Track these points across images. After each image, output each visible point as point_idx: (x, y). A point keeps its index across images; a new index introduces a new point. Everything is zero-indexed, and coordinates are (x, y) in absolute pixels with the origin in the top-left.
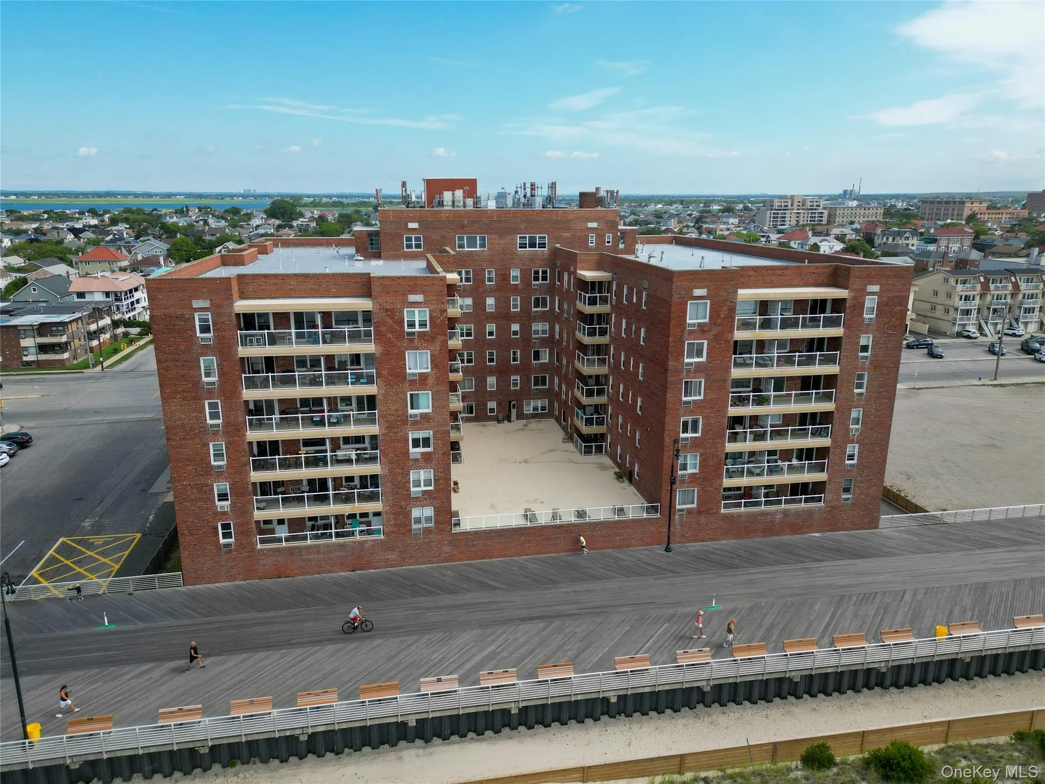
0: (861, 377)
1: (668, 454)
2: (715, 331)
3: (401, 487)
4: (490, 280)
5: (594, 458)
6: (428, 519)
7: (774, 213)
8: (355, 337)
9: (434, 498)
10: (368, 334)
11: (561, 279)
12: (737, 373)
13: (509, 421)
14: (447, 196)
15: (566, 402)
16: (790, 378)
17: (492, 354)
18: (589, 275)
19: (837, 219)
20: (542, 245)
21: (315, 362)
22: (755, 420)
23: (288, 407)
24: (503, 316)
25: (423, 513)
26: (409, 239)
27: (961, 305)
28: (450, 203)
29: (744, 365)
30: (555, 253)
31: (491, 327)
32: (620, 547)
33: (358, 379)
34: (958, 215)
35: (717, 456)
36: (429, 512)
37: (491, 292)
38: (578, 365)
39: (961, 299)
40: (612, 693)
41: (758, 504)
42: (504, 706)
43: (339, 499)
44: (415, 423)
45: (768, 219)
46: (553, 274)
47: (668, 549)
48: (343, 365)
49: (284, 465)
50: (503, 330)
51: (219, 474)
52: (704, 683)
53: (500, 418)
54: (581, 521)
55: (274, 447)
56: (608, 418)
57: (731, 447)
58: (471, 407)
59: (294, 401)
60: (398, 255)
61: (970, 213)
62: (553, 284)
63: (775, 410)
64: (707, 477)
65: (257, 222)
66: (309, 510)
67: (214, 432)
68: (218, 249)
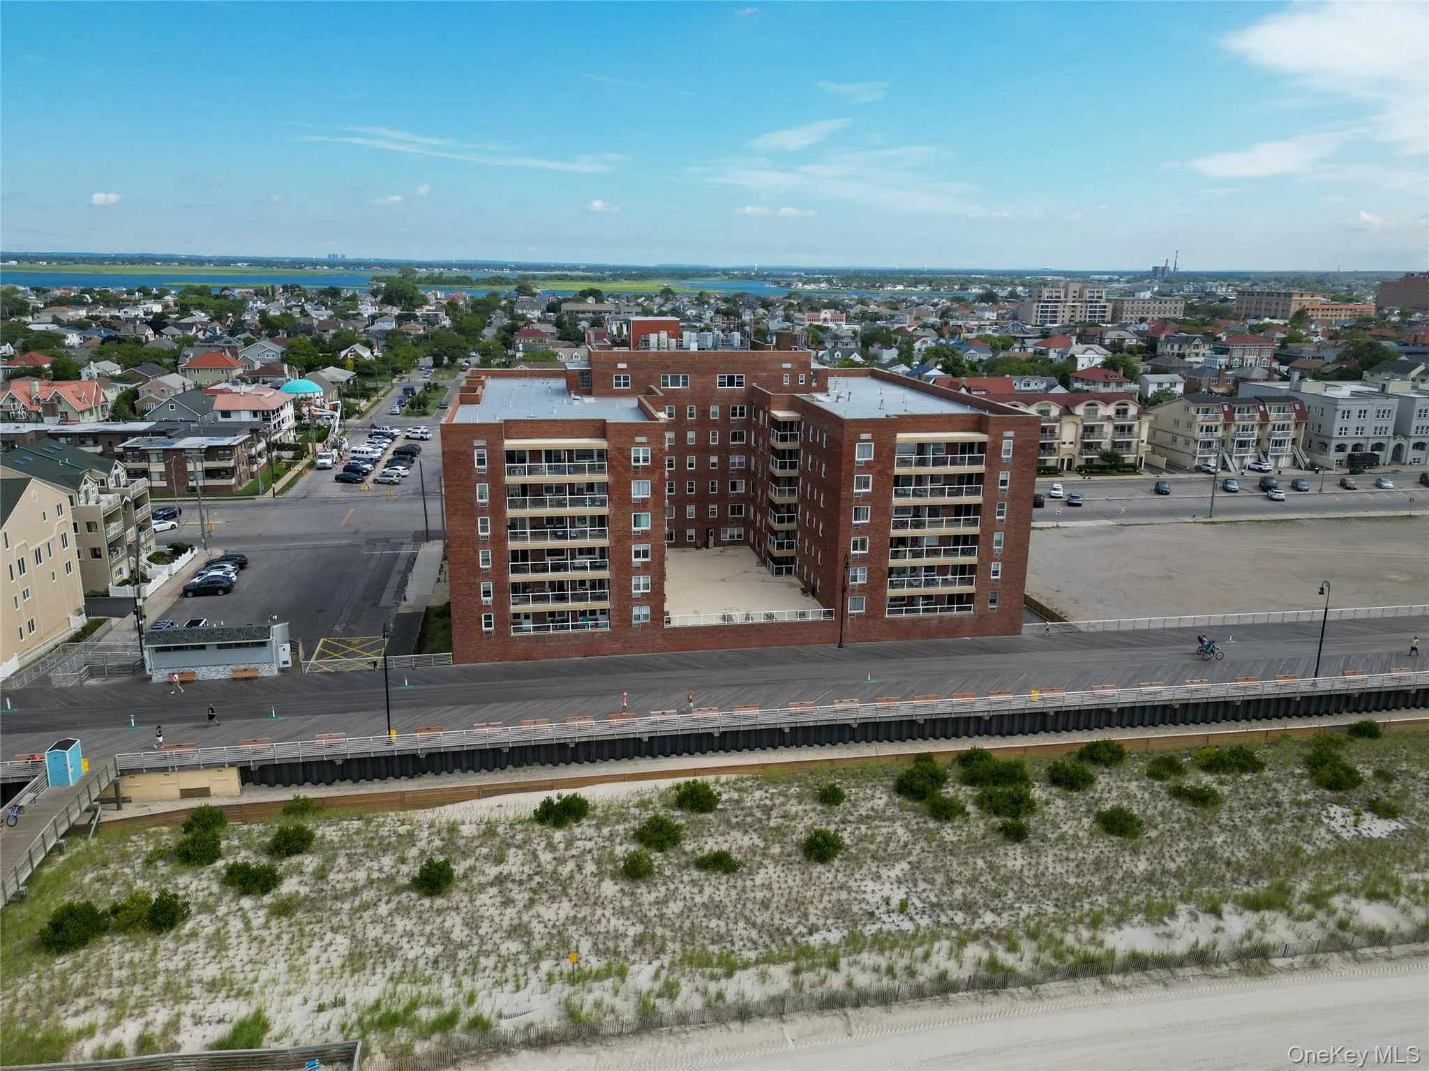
0: (1002, 506)
1: (840, 568)
2: (879, 467)
3: (625, 589)
4: (691, 415)
5: (784, 578)
6: (645, 617)
7: (1042, 307)
8: (592, 469)
9: (650, 599)
10: (602, 467)
11: (757, 416)
12: (897, 501)
13: (707, 548)
14: (653, 338)
15: (760, 529)
16: (944, 507)
17: (691, 484)
18: (781, 414)
19: (1125, 315)
20: (740, 384)
21: (560, 489)
22: (916, 541)
23: (537, 523)
24: (703, 449)
25: (641, 612)
26: (618, 378)
27: (1202, 436)
28: (656, 345)
29: (906, 495)
30: (752, 392)
31: (691, 459)
32: (801, 644)
33: (593, 502)
34: (1283, 311)
35: (882, 570)
36: (646, 610)
37: (691, 427)
38: (771, 494)
39: (1202, 430)
40: (786, 725)
41: (917, 611)
42: (710, 731)
43: (576, 598)
44: (637, 538)
45: (1034, 314)
46: (749, 411)
47: (840, 646)
48: (580, 491)
49: (535, 569)
50: (703, 462)
51: (485, 575)
52: (853, 721)
53: (699, 545)
54: (769, 621)
55: (524, 555)
56: (797, 542)
57: (893, 563)
58: (672, 534)
59: (542, 518)
60: (608, 393)
61: (1298, 308)
62: (749, 420)
63: (930, 532)
64: (874, 588)
65: (367, 309)
66: (552, 606)
67: (484, 542)
68: (343, 353)
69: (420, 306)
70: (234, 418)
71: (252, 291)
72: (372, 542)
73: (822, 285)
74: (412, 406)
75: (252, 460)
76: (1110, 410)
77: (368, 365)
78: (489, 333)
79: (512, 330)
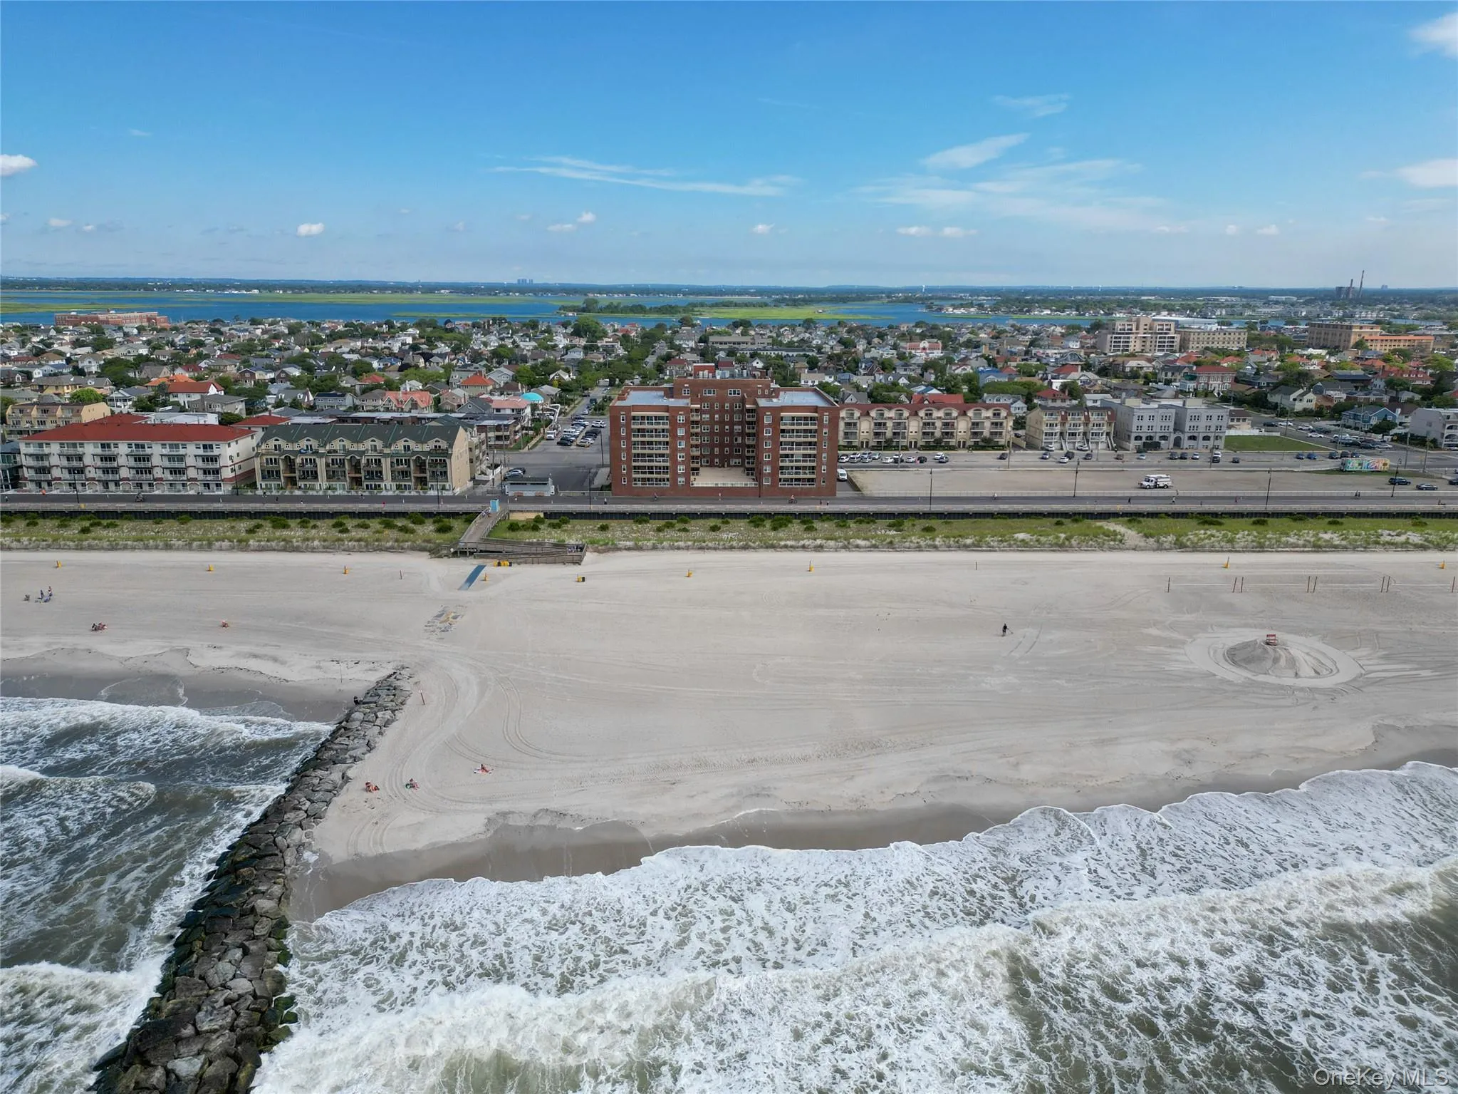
0: (825, 443)
1: (760, 466)
2: (774, 425)
3: (675, 470)
4: (716, 407)
6: (683, 482)
7: (1116, 337)
8: (663, 424)
9: (684, 475)
10: (667, 423)
12: (782, 439)
13: (724, 467)
14: (701, 373)
16: (801, 442)
17: (717, 438)
18: (749, 406)
19: (1191, 345)
20: (739, 395)
21: (651, 431)
22: (791, 455)
23: (644, 444)
24: (722, 423)
26: (685, 391)
27: (1046, 429)
28: (703, 376)
29: (786, 437)
30: (743, 397)
31: (717, 427)
32: (744, 496)
33: (664, 436)
34: (1345, 341)
35: (777, 467)
36: (683, 479)
37: (717, 412)
38: (746, 441)
41: (792, 485)
43: (657, 473)
44: (680, 451)
45: (1108, 344)
47: (760, 497)
48: (659, 432)
49: (642, 461)
50: (722, 429)
51: (624, 462)
53: (720, 466)
55: (638, 455)
56: (755, 461)
57: (781, 464)
59: (645, 441)
60: (678, 396)
61: (1358, 338)
62: (742, 410)
63: (799, 452)
64: (773, 475)
65: (562, 342)
66: (648, 476)
67: (623, 450)
68: (551, 376)
69: (601, 338)
70: (502, 412)
71: (470, 323)
72: (578, 467)
73: (972, 309)
74: (595, 410)
75: (516, 432)
76: (990, 413)
77: (567, 384)
78: (651, 360)
79: (668, 358)
